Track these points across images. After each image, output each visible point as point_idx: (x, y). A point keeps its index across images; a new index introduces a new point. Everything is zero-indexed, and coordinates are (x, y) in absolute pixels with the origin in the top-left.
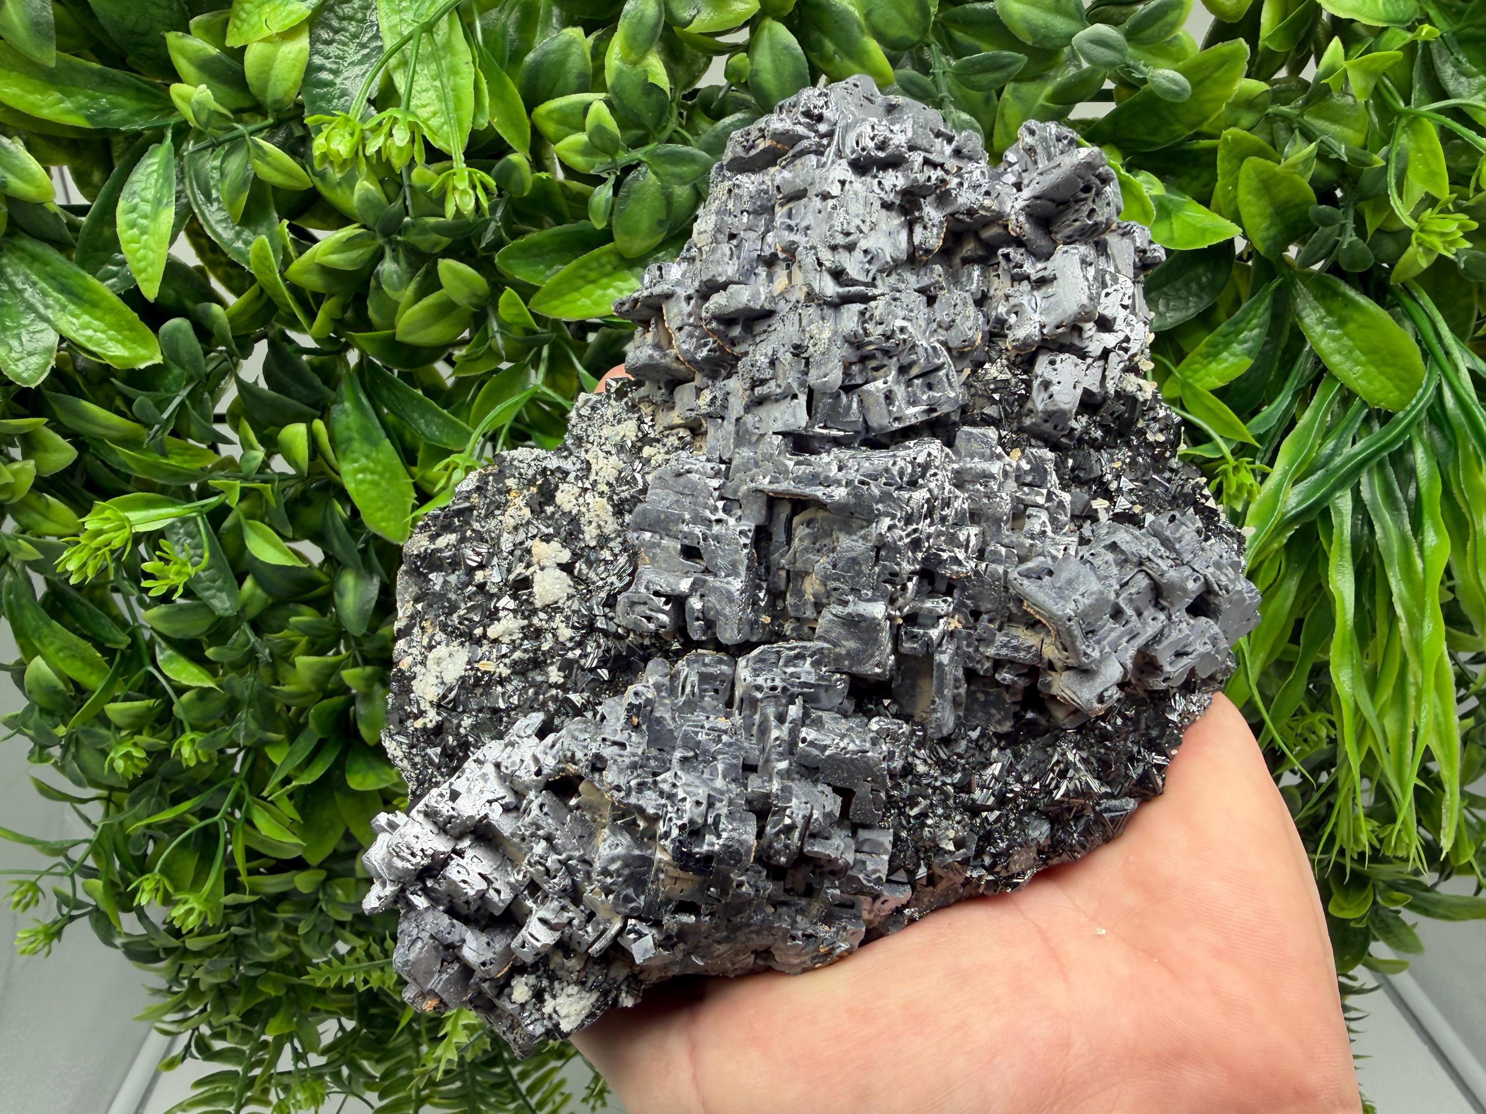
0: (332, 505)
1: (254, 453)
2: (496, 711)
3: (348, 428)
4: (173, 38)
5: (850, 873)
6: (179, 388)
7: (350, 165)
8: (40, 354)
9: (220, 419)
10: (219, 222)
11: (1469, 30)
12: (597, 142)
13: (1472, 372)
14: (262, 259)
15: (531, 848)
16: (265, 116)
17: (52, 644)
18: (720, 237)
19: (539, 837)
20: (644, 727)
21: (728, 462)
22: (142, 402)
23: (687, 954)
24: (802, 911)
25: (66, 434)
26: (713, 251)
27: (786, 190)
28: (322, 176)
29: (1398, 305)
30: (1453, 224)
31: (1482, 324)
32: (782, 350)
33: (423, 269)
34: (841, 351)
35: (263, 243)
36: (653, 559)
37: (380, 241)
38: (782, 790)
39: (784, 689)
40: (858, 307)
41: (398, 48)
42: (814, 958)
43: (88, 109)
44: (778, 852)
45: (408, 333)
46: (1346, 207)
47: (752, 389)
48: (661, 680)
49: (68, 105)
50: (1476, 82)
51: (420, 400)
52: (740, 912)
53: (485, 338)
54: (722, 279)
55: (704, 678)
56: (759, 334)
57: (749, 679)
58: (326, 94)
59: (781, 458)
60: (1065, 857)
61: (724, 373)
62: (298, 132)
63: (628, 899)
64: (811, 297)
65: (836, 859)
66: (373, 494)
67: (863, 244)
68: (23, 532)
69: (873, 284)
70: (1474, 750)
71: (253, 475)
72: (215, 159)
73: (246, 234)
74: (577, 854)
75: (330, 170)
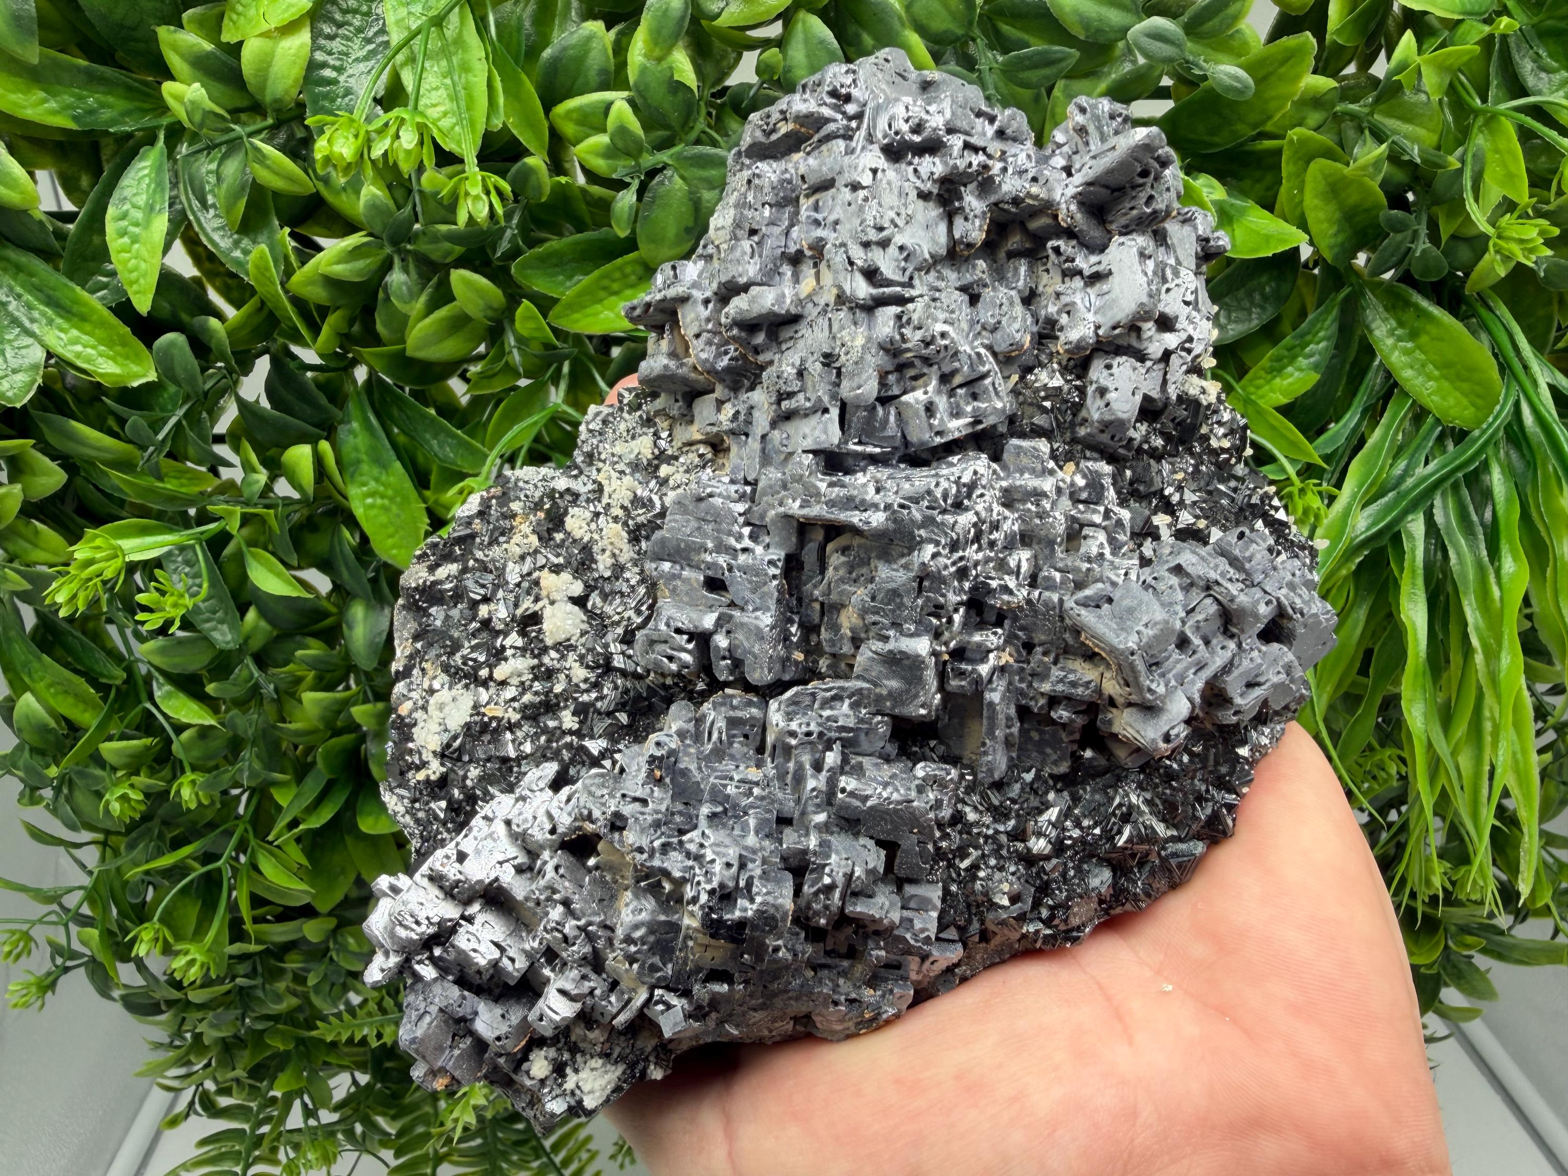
0: (340, 532)
1: (256, 476)
2: (505, 760)
3: (356, 449)
4: (164, 33)
5: (896, 932)
6: (175, 407)
7: (354, 169)
8: (26, 371)
9: (219, 439)
10: (214, 230)
11: (1550, 23)
12: (620, 144)
13: (1553, 388)
14: (262, 269)
15: (547, 914)
16: (264, 116)
17: (42, 679)
18: (740, 233)
19: (556, 902)
20: (668, 780)
21: (754, 484)
22: (135, 422)
23: (721, 1023)
24: (844, 974)
25: (54, 456)
26: (732, 249)
27: (812, 180)
28: (326, 180)
29: (1473, 316)
30: (1533, 231)
31: (1562, 336)
32: (811, 359)
33: (435, 280)
34: (875, 360)
35: (263, 252)
36: (674, 591)
37: (388, 250)
38: (820, 845)
39: (821, 734)
40: (894, 310)
41: (407, 42)
42: (858, 1024)
43: (74, 108)
44: (817, 914)
45: (419, 348)
46: (1419, 212)
47: (779, 402)
48: (685, 726)
49: (53, 104)
50: (1557, 78)
51: (433, 420)
52: (777, 978)
53: (502, 353)
54: (743, 280)
55: (733, 723)
56: (786, 341)
57: (782, 724)
58: (329, 92)
59: (812, 479)
60: (1128, 907)
61: (746, 383)
62: (300, 134)
63: (654, 968)
64: (841, 299)
65: (881, 919)
66: (383, 519)
67: (899, 240)
68: (11, 561)
69: (910, 284)
70: (1552, 786)
71: (255, 499)
72: (211, 162)
73: (245, 242)
74: (597, 919)
75: (334, 174)
